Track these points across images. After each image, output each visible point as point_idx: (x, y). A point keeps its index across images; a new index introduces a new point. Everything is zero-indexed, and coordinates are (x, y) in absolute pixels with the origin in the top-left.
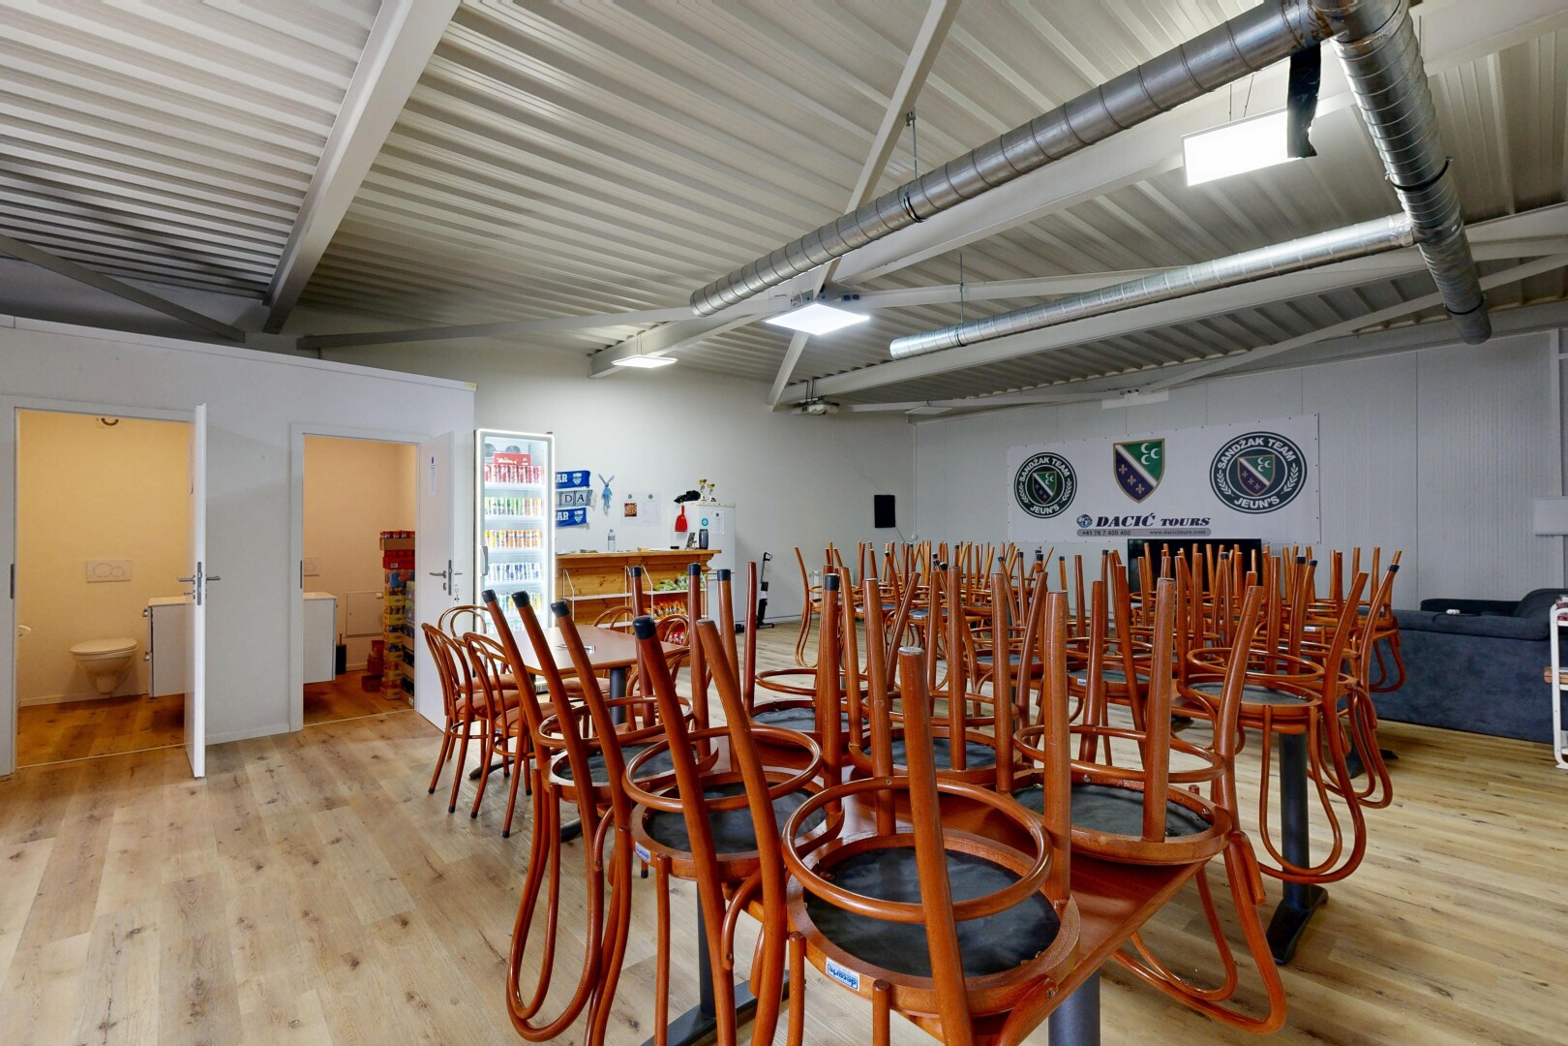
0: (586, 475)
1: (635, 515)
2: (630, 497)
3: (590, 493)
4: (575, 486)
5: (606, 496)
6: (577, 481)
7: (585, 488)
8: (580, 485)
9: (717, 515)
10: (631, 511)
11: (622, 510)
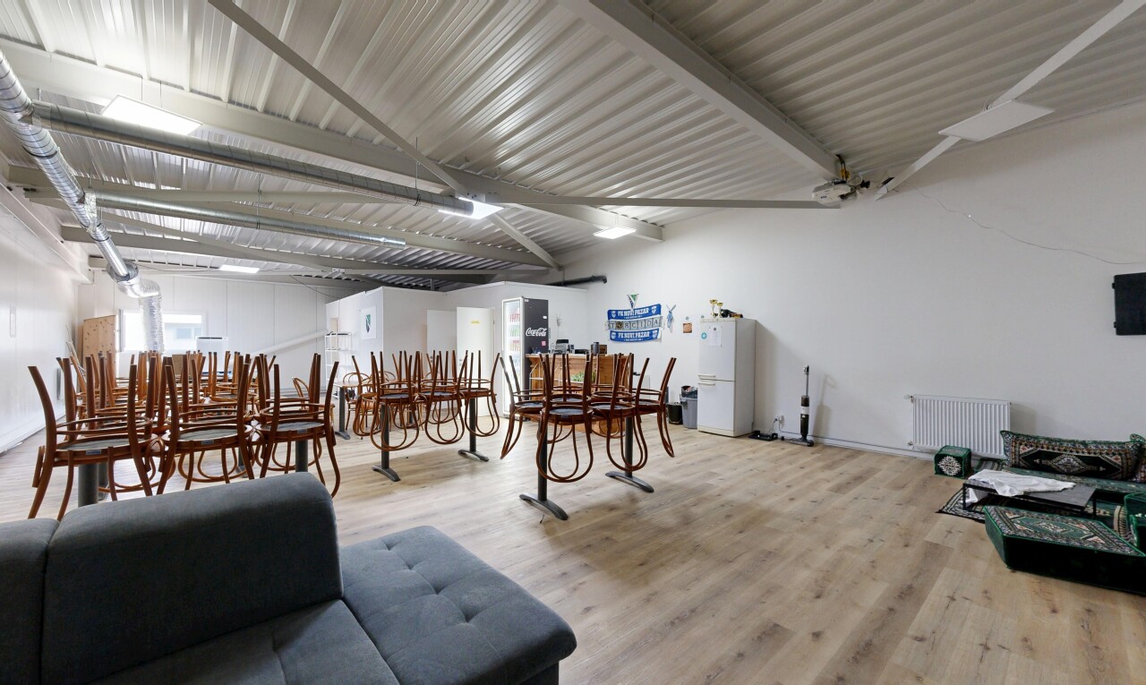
0: (659, 307)
1: (691, 332)
2: (687, 318)
3: (661, 318)
4: (653, 315)
5: (671, 319)
6: (654, 312)
7: (658, 316)
8: (656, 314)
9: (715, 329)
10: (688, 329)
11: (681, 329)
